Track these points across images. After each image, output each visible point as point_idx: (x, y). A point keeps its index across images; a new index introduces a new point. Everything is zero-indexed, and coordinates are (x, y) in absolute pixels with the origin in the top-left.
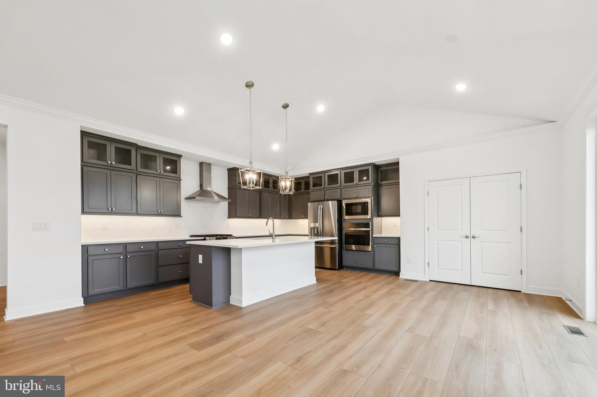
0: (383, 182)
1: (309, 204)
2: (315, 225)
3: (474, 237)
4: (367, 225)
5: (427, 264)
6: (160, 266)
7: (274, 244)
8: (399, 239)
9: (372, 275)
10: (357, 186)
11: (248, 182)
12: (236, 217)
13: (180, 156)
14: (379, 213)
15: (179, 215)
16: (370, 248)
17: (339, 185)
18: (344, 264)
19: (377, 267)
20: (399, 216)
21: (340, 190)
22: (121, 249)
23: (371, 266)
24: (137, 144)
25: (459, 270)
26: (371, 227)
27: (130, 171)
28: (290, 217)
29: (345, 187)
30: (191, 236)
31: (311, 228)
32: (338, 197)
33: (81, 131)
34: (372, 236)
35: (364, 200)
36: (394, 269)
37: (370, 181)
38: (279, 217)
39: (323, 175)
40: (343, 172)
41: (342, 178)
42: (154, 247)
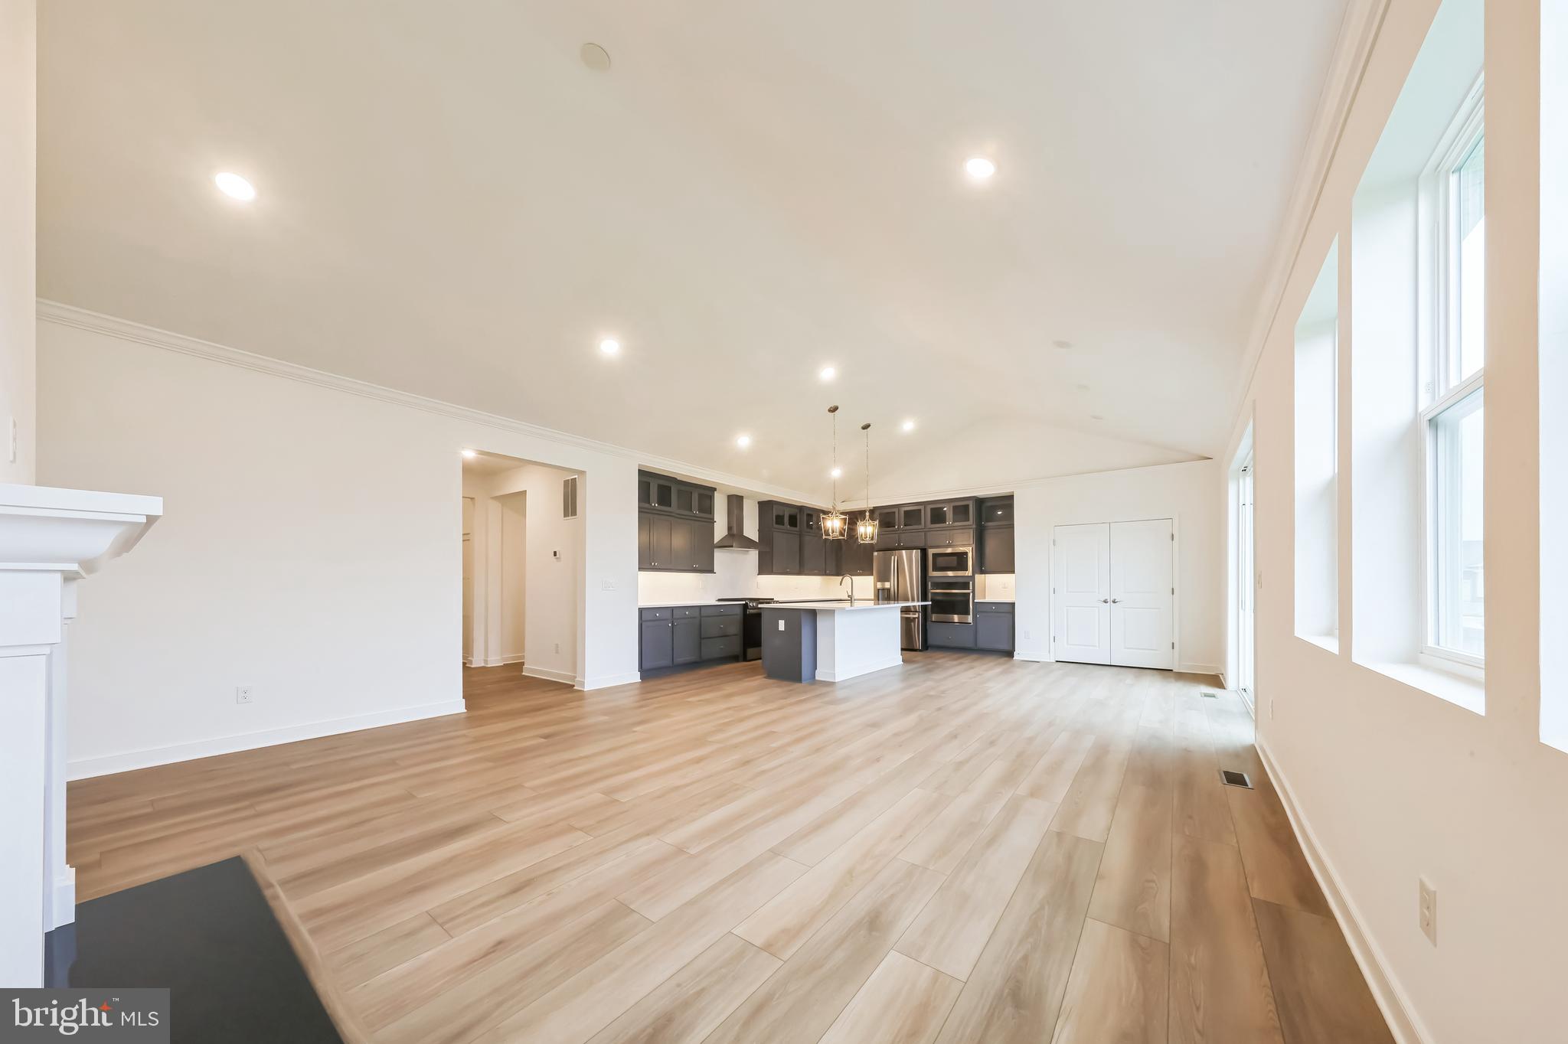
0: (990, 524)
1: (875, 554)
2: (883, 585)
3: (1114, 602)
4: (965, 585)
5: (1052, 639)
6: (704, 638)
7: (852, 608)
8: (1013, 604)
9: (974, 656)
10: (951, 528)
11: (830, 531)
12: (771, 572)
13: (715, 489)
14: (982, 568)
15: (712, 571)
16: (970, 619)
17: (923, 526)
18: (931, 641)
19: (982, 644)
20: (1013, 572)
21: (923, 533)
22: (668, 615)
23: (970, 644)
24: (676, 479)
25: (1095, 646)
26: (971, 588)
27: (669, 515)
28: (838, 572)
29: (931, 530)
30: (719, 600)
31: (879, 590)
32: (922, 545)
33: (639, 470)
34: (973, 601)
35: (961, 549)
36: (1006, 647)
37: (971, 522)
38: (824, 573)
39: (896, 510)
40: (929, 507)
41: (926, 516)
42: (696, 613)
